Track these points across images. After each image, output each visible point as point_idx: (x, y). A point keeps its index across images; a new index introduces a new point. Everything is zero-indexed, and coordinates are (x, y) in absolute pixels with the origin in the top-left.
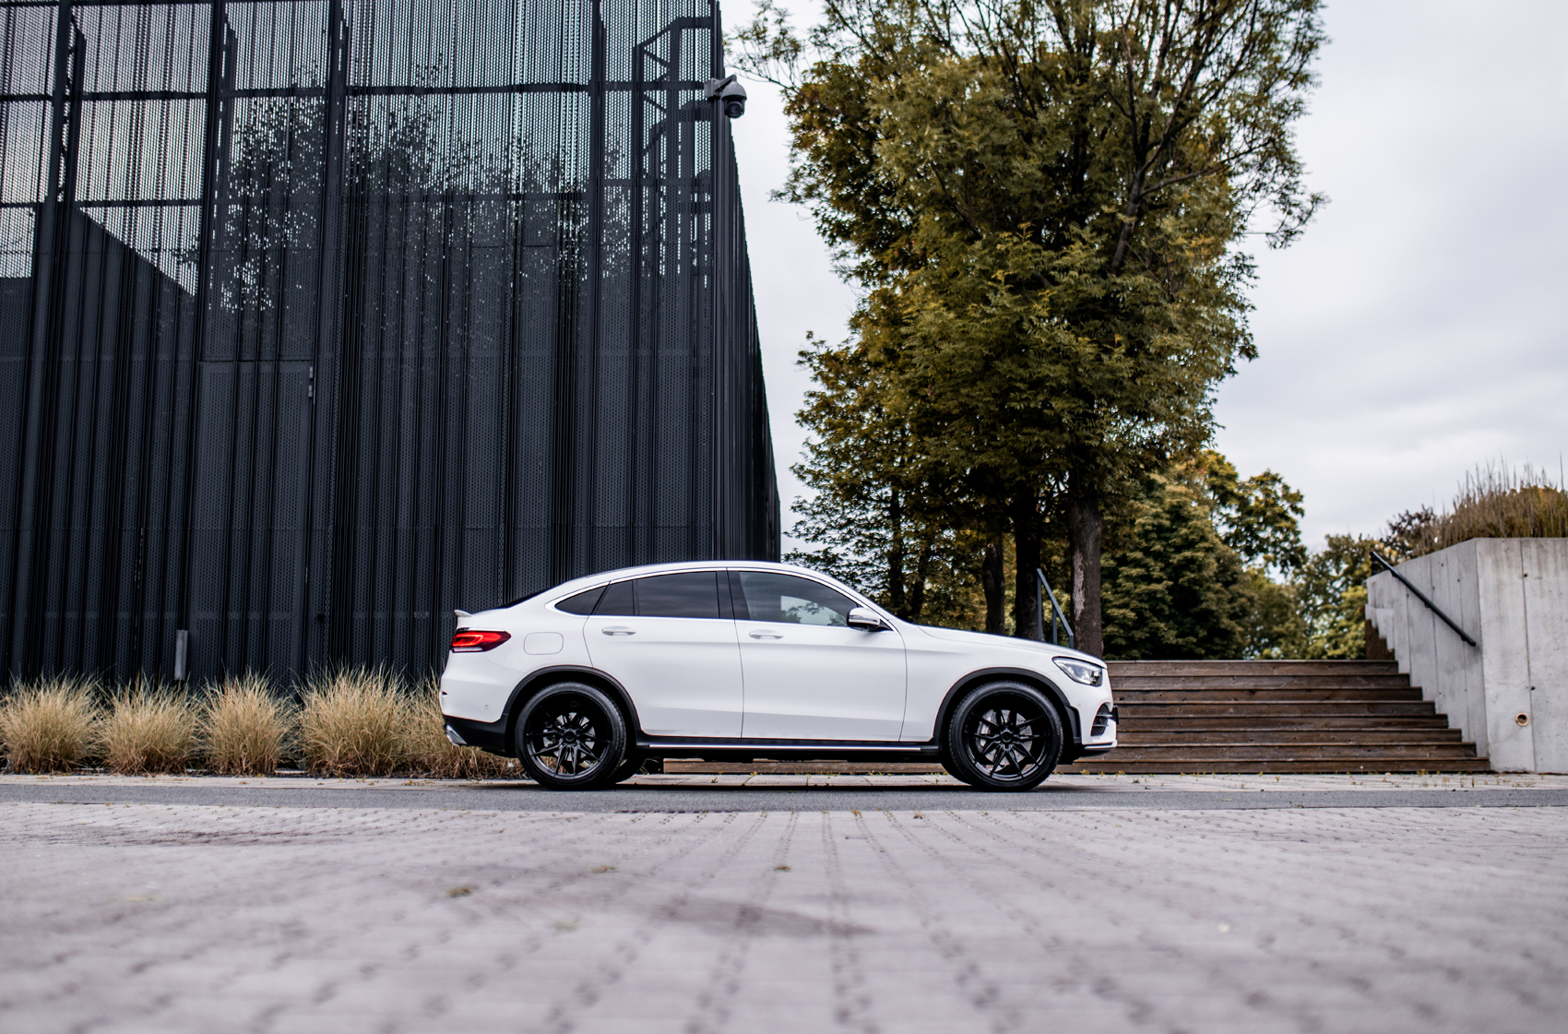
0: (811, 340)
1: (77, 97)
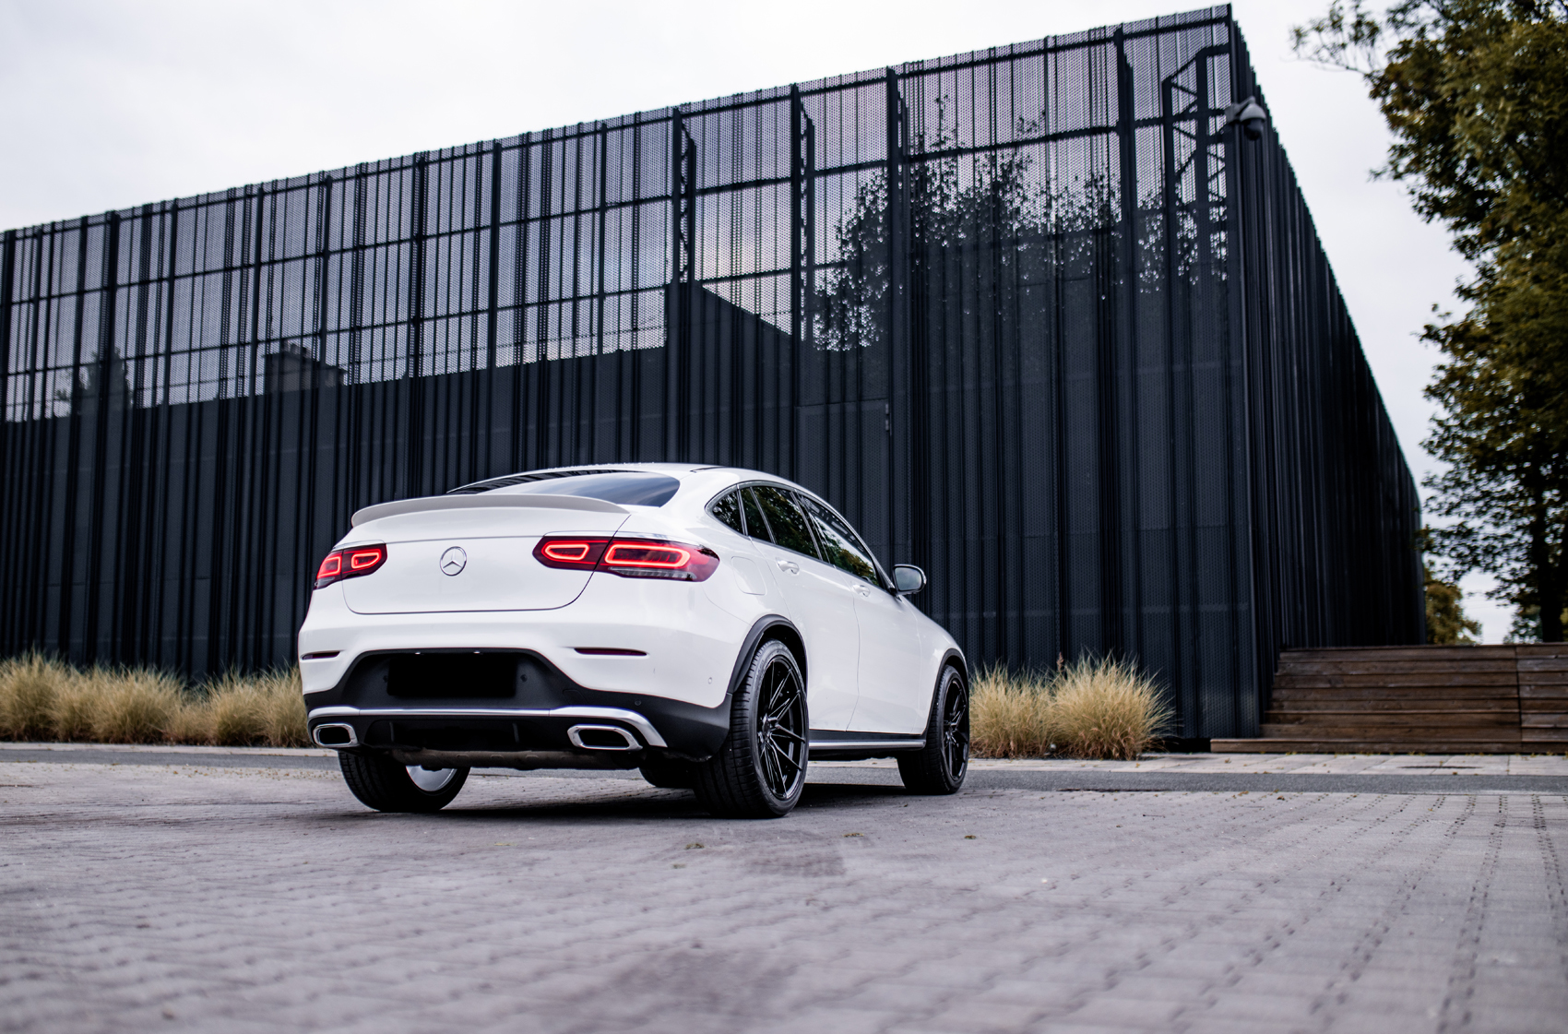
0: (1437, 313)
1: (691, 194)
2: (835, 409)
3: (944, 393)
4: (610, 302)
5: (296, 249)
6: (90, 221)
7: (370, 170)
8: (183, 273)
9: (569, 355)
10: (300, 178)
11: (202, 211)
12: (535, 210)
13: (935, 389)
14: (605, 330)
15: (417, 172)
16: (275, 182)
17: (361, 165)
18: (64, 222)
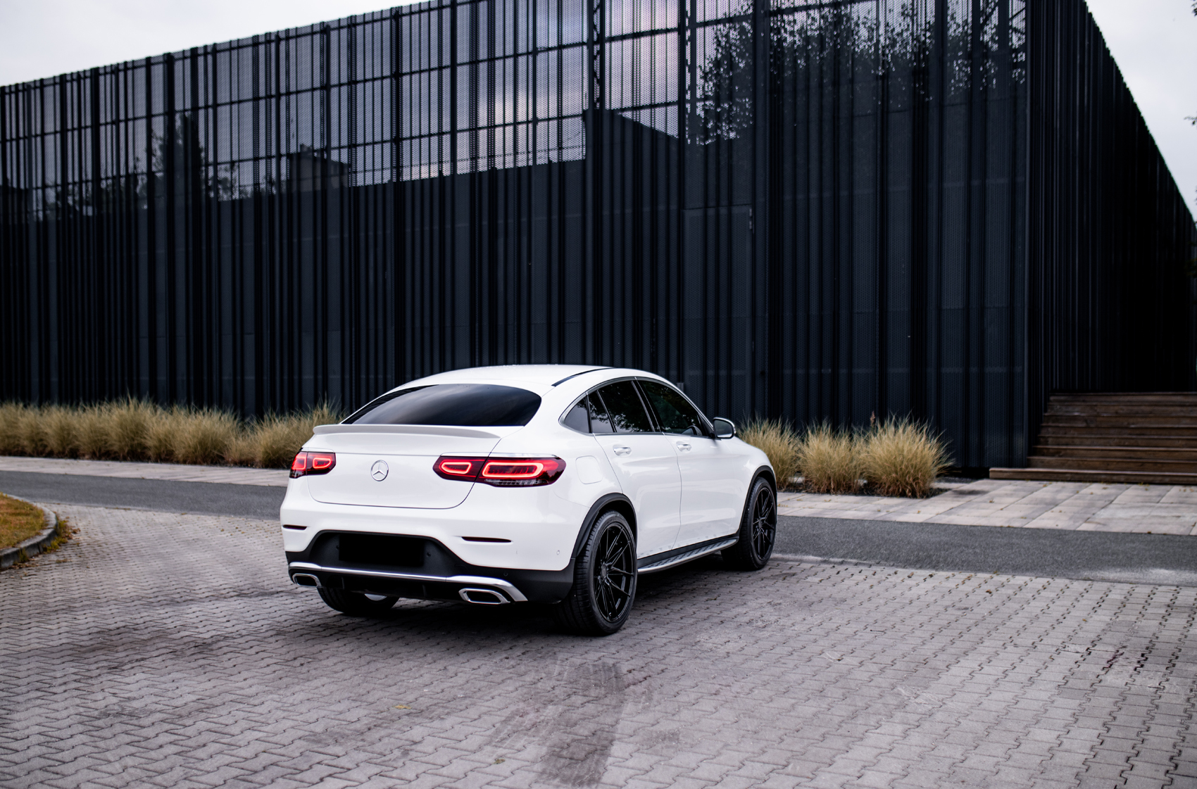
1: (602, 40)
2: (711, 212)
3: (795, 200)
4: (541, 126)
5: (305, 84)
6: (152, 61)
7: (359, 21)
8: (223, 101)
9: (511, 166)
10: (306, 27)
11: (235, 53)
12: (483, 54)
13: (788, 197)
14: (538, 148)
15: (394, 23)
16: (287, 31)
17: (351, 17)
18: (133, 62)
